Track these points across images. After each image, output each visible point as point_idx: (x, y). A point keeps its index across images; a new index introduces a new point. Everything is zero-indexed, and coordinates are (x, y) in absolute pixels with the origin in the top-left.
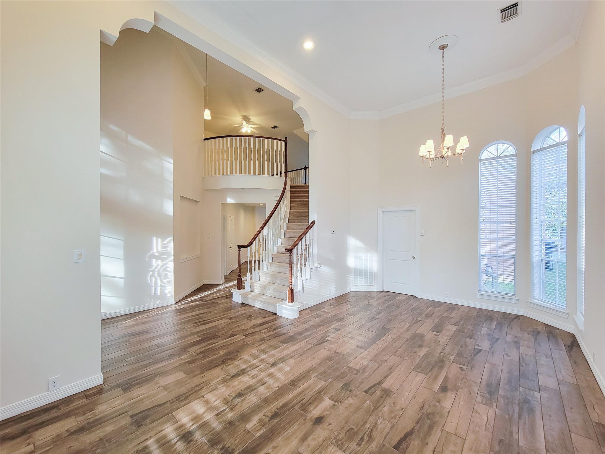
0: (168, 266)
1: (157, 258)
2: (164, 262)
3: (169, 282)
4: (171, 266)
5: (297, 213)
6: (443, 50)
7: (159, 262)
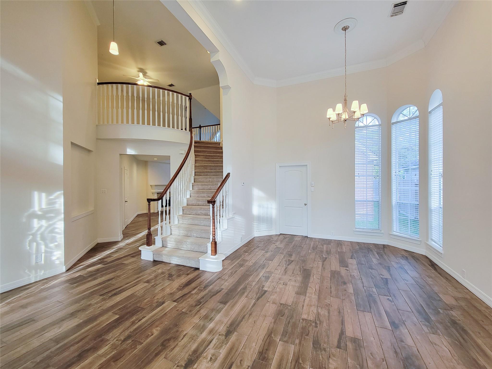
0: (56, 226)
1: (40, 218)
2: (51, 223)
3: (57, 247)
4: (60, 226)
5: (202, 166)
6: (345, 31)
7: (44, 223)
